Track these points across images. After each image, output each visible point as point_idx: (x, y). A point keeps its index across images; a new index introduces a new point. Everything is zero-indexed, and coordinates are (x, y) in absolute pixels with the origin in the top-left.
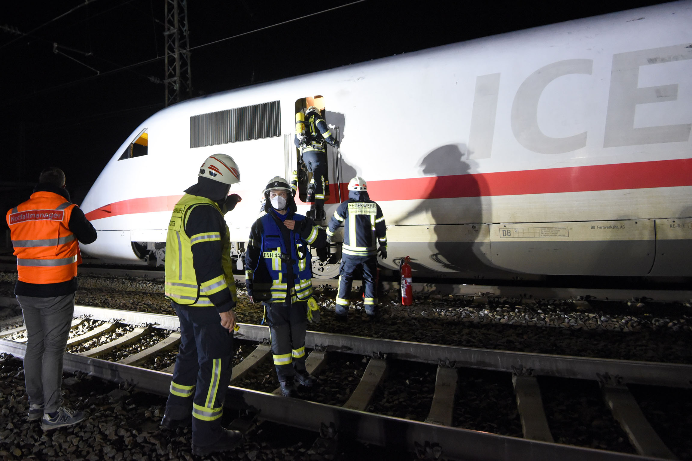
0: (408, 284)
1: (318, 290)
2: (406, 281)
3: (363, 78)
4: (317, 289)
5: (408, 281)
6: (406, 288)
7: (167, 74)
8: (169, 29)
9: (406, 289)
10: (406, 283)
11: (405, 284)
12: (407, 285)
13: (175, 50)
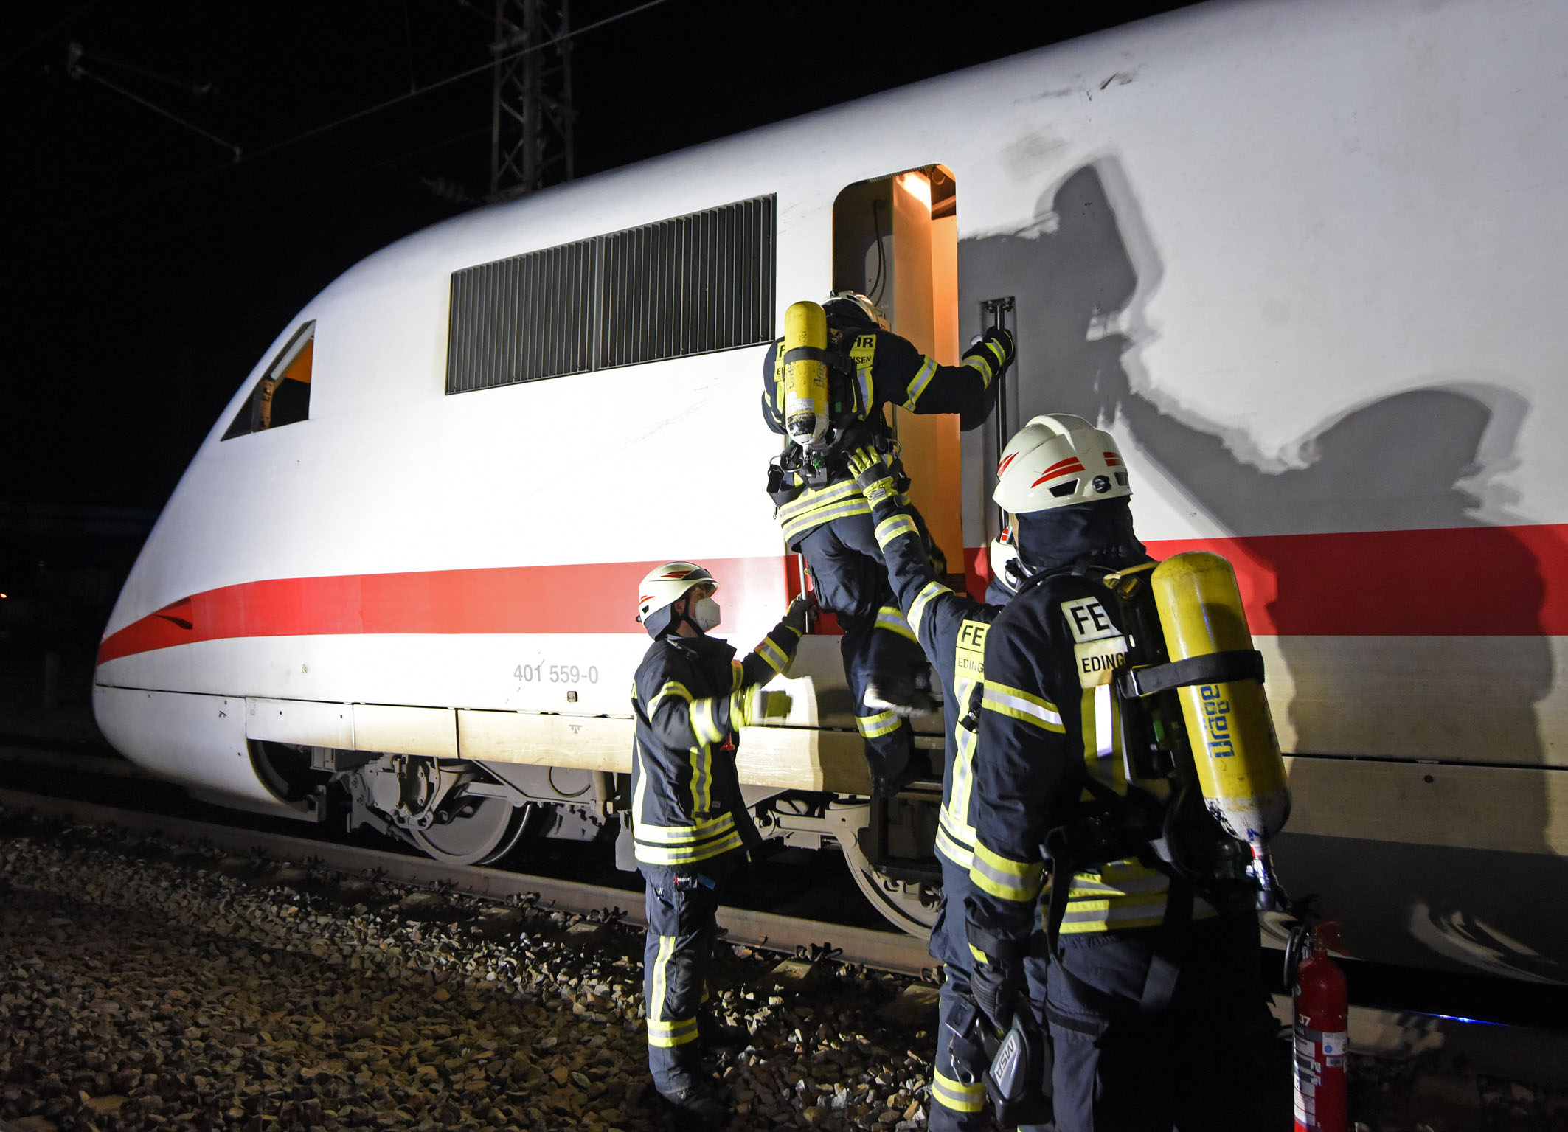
0: (1328, 1064)
1: (916, 996)
2: (1319, 1047)
3: (1126, 79)
4: (912, 989)
5: (1329, 1049)
6: (1316, 1080)
7: (497, 175)
8: (507, 33)
9: (1317, 1088)
10: (1319, 1057)
11: (1313, 1063)
12: (1324, 1066)
13: (521, 98)
